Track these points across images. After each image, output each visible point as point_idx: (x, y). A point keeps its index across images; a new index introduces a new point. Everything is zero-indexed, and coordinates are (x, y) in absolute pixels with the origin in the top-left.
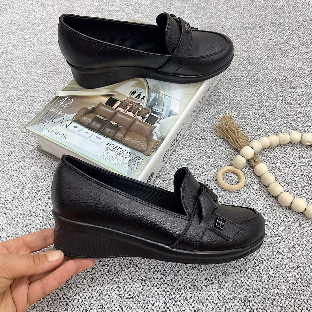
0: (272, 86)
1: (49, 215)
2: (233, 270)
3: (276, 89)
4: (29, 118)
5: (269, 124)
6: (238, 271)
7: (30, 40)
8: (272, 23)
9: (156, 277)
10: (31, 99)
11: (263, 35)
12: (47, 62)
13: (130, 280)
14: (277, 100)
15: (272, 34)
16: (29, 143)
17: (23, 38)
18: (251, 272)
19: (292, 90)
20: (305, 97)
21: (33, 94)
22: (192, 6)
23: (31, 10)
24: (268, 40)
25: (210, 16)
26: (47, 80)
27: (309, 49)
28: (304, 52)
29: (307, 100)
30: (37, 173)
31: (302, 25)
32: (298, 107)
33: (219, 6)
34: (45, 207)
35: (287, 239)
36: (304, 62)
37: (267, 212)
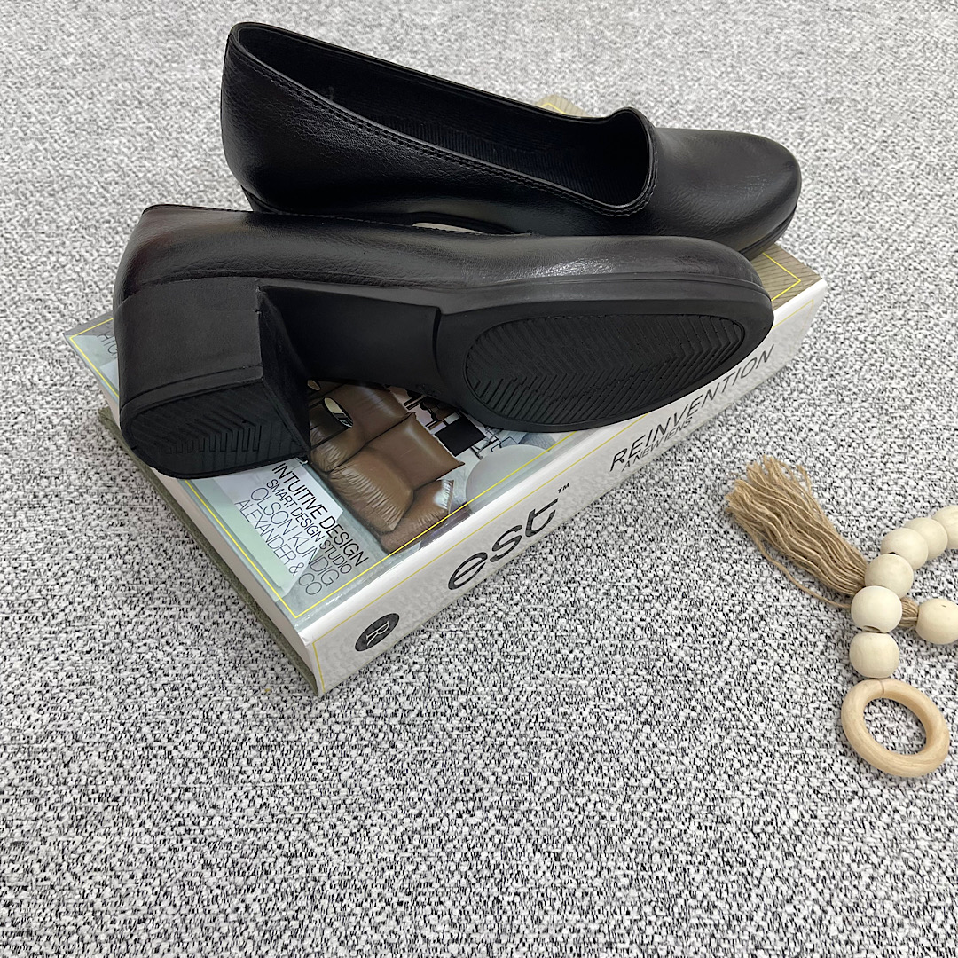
0: (832, 296)
1: (65, 700)
2: (705, 916)
3: (844, 306)
4: (18, 369)
5: (823, 418)
6: (722, 922)
7: (40, 117)
8: (827, 101)
9: (432, 936)
10: (32, 307)
11: (801, 134)
12: (93, 190)
13: (341, 944)
14: (847, 342)
15: (829, 135)
16: (14, 451)
17: (19, 113)
18: (764, 924)
19: (896, 310)
20: (938, 336)
21: (39, 292)
22: (575, 37)
23: (52, 25)
24: (817, 151)
25: (631, 69)
26: (89, 248)
27: (948, 186)
28: (931, 193)
29: (944, 344)
30: (35, 558)
31: (925, 111)
32: (916, 364)
33: (660, 41)
34: (51, 675)
35: (889, 807)
36: (932, 226)
37: (818, 712)
